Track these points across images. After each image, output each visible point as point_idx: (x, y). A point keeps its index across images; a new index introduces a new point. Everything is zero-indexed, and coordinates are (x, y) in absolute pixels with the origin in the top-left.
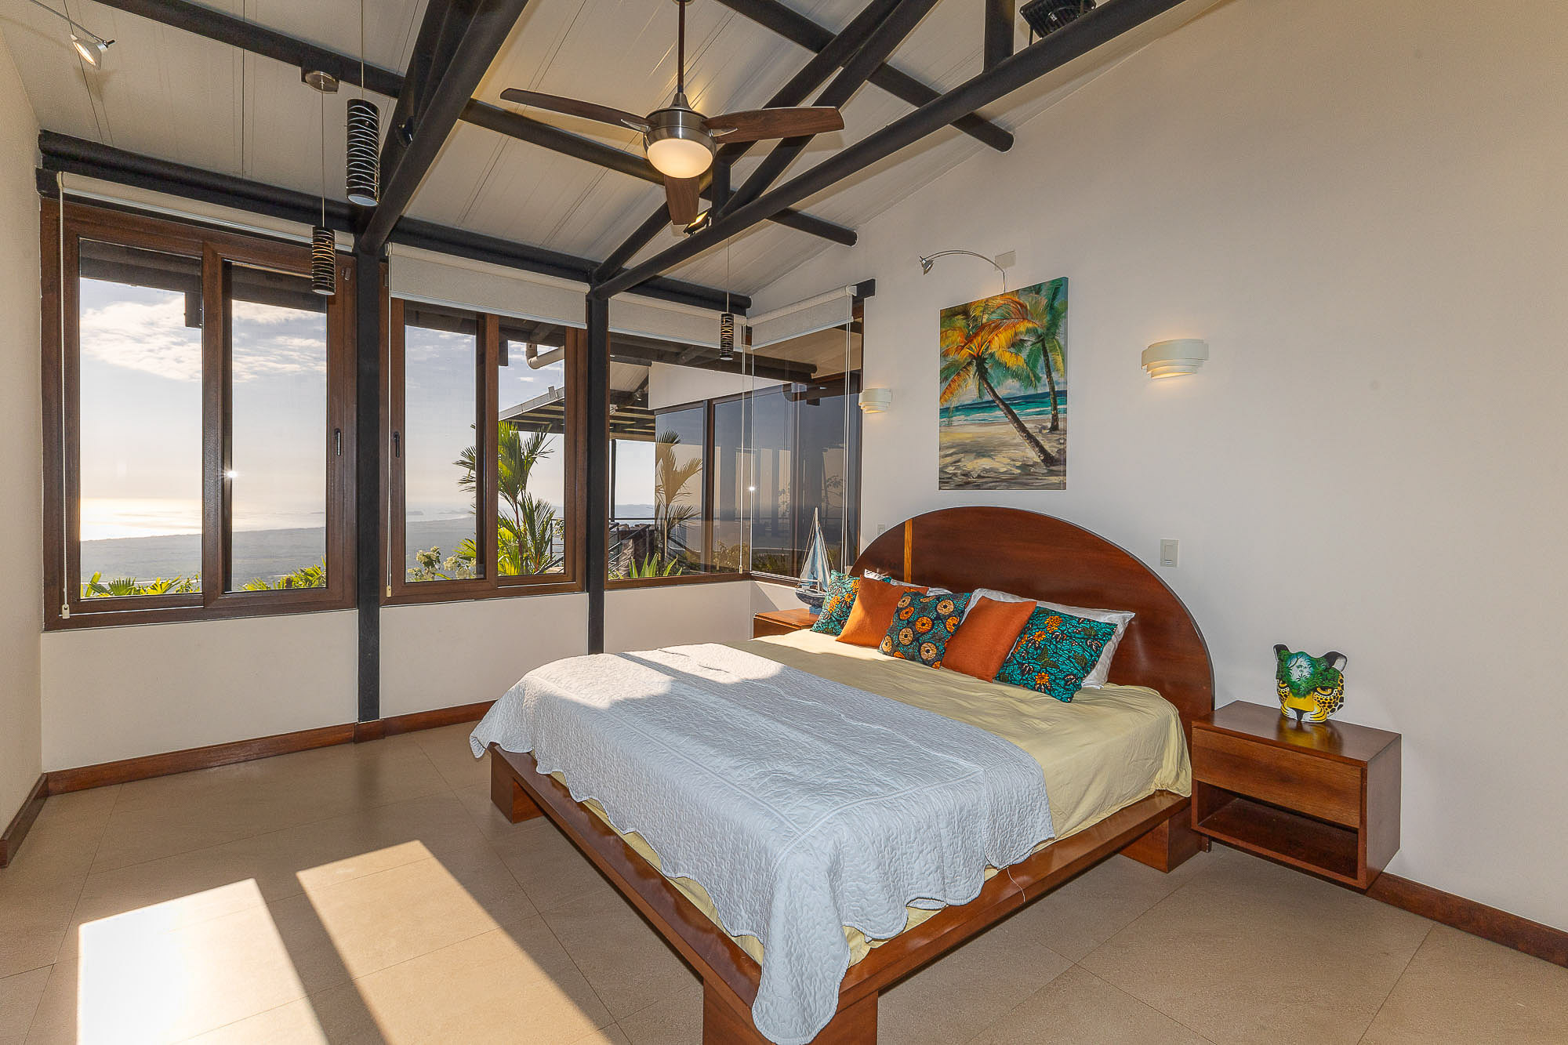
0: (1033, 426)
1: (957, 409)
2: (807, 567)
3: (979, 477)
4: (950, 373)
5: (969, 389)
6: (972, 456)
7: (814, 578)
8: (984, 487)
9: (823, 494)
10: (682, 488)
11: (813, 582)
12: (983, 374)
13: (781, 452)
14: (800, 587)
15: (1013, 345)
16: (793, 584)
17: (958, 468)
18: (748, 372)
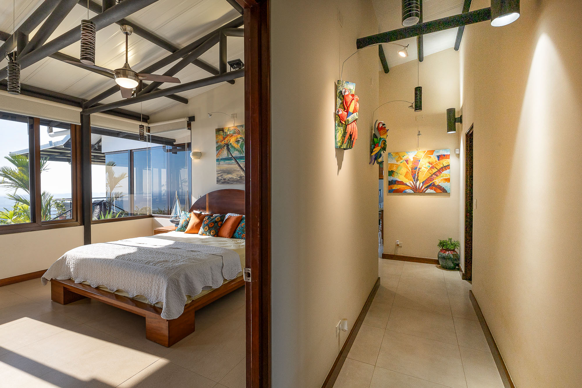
0: (242, 165)
1: (221, 159)
2: (174, 211)
3: (228, 180)
4: (219, 148)
5: (225, 154)
6: (226, 174)
7: (176, 215)
8: (230, 183)
9: (180, 186)
10: (118, 184)
11: (176, 216)
12: (228, 149)
13: (162, 170)
14: (171, 218)
15: (236, 142)
16: (169, 217)
17: (222, 177)
18: (149, 141)
